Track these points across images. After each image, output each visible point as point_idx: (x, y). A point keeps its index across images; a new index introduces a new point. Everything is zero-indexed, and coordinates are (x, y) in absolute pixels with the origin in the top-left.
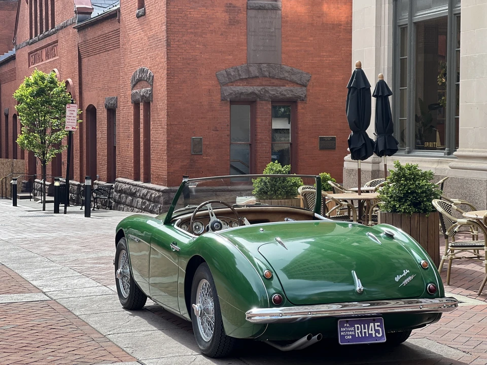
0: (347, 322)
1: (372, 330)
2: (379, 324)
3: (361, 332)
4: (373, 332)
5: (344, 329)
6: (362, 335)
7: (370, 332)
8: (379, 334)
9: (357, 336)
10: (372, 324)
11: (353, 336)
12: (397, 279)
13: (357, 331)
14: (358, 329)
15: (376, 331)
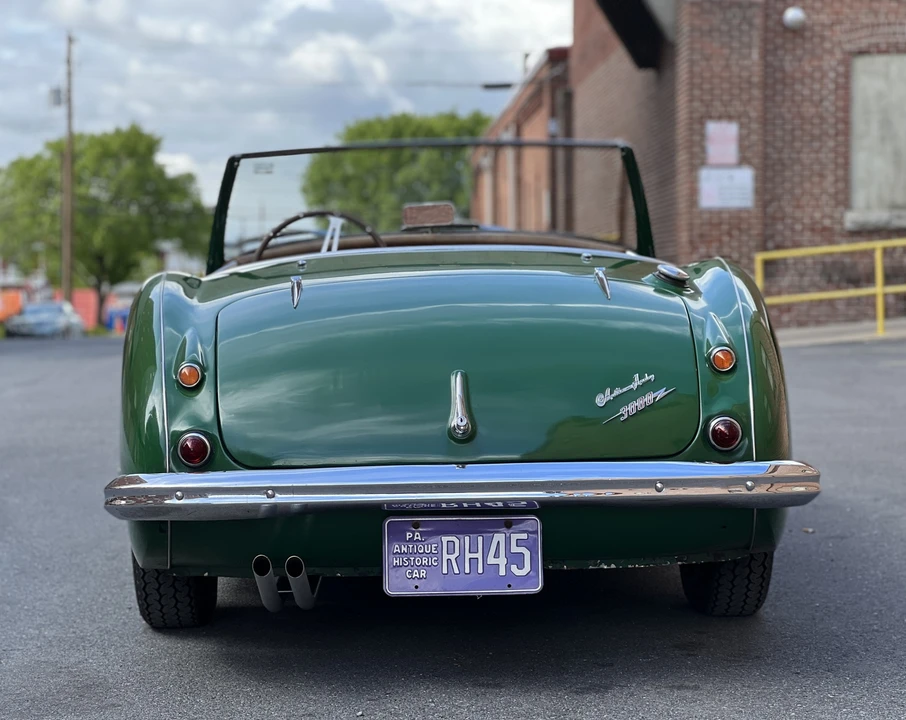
0: (416, 525)
1: (497, 555)
2: (524, 536)
3: (460, 560)
4: (502, 561)
5: (404, 549)
6: (462, 567)
7: (491, 560)
8: (521, 567)
9: (445, 571)
11: (433, 570)
12: (601, 400)
13: (446, 557)
14: (451, 551)
15: (517, 560)
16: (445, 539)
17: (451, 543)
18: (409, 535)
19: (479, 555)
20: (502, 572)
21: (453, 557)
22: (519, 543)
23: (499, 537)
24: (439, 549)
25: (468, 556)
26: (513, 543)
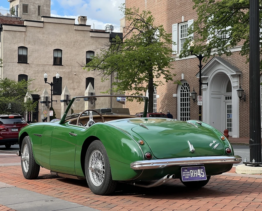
4: (200, 174)
5: (185, 173)
6: (194, 176)
7: (198, 174)
9: (191, 177)
12: (211, 145)
15: (202, 174)
16: (191, 171)
17: (192, 171)
18: (185, 170)
19: (196, 173)
20: (200, 176)
21: (192, 174)
22: (202, 171)
23: (199, 170)
24: (190, 172)
25: (195, 174)
26: (201, 171)
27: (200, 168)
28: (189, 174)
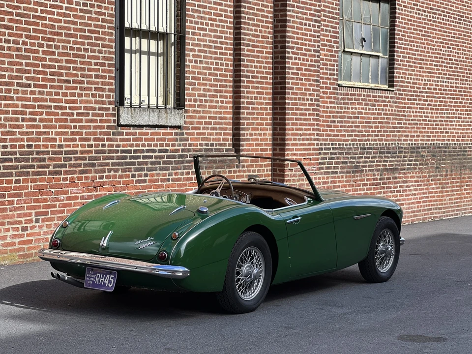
0: (92, 270)
2: (113, 276)
3: (99, 280)
4: (107, 282)
5: (89, 276)
6: (99, 282)
7: (105, 282)
8: (111, 284)
9: (96, 283)
10: (108, 276)
11: (94, 282)
12: (136, 243)
13: (97, 279)
14: (98, 278)
15: (110, 282)
16: (97, 274)
17: (98, 276)
18: (91, 272)
19: (103, 280)
20: (107, 285)
22: (112, 278)
24: (96, 277)
25: (101, 279)
27: (111, 274)
28: (94, 278)
